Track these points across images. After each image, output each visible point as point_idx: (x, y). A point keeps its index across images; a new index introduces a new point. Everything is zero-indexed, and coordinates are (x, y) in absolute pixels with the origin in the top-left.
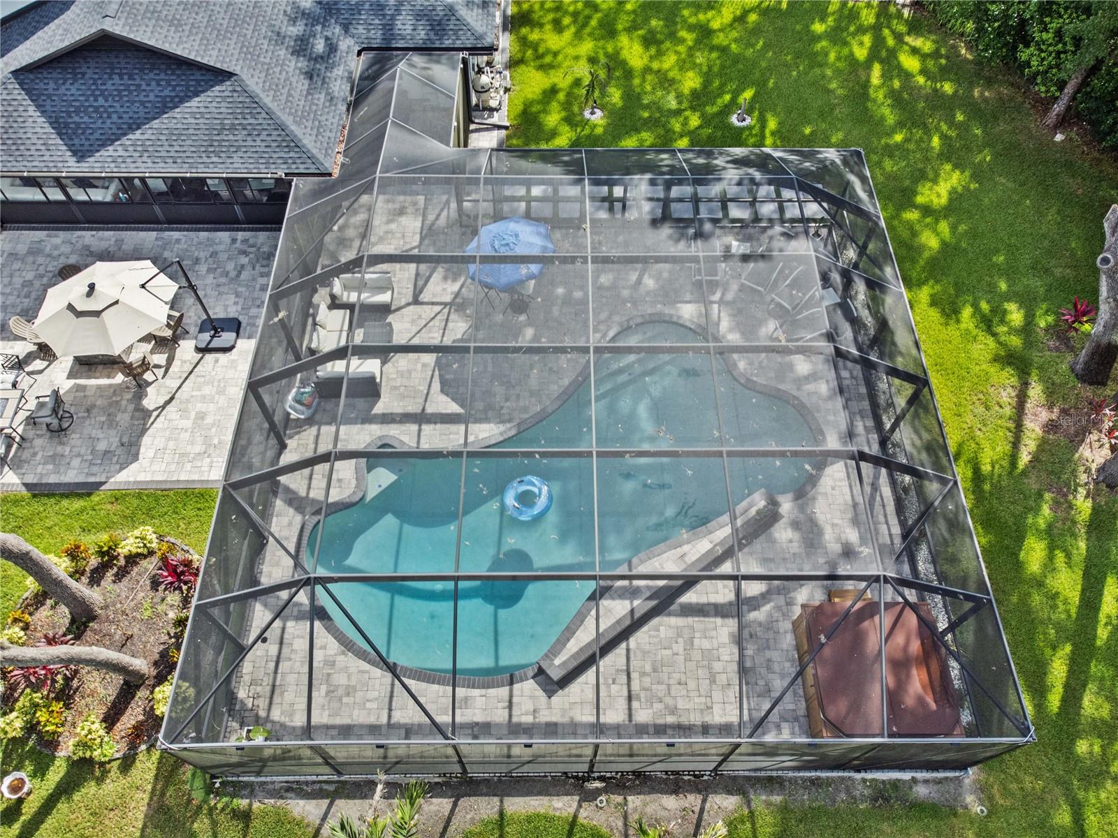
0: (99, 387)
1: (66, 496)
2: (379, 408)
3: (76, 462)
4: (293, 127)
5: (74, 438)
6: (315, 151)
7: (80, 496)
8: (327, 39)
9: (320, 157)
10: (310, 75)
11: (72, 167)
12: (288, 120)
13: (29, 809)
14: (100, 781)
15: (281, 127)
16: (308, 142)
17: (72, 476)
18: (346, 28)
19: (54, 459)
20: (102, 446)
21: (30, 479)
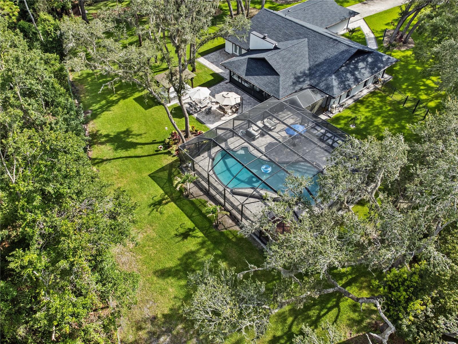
0: (218, 112)
1: (199, 122)
2: (252, 142)
3: (205, 119)
4: (281, 89)
5: (208, 116)
6: (280, 95)
7: (201, 123)
8: (304, 79)
9: (280, 96)
10: (294, 83)
11: (243, 76)
12: (281, 87)
13: (159, 152)
14: (169, 156)
15: (279, 88)
16: (281, 93)
17: (203, 120)
18: (310, 79)
19: (203, 117)
20: (210, 119)
21: (198, 117)
